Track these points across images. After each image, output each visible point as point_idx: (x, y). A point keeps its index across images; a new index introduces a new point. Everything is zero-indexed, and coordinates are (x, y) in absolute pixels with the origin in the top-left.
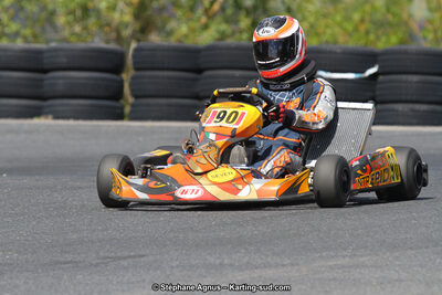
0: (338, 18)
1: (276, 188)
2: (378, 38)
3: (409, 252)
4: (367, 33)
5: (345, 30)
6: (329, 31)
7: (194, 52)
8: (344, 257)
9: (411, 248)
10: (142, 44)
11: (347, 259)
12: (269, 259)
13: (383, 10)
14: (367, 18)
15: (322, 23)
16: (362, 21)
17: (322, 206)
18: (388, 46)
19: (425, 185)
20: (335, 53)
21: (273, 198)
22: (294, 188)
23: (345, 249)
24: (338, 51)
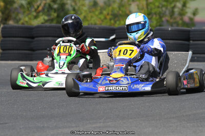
0: (97, 13)
2: (115, 22)
3: (130, 120)
4: (111, 20)
5: (100, 18)
6: (93, 19)
7: (30, 29)
8: (100, 123)
9: (131, 119)
10: (6, 25)
11: (102, 124)
12: (66, 124)
13: (118, 9)
14: (110, 13)
15: (90, 15)
16: (108, 14)
18: (120, 26)
20: (96, 29)
23: (100, 119)
24: (97, 28)
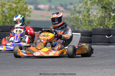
1: (58, 53)
17: (69, 58)
19: (93, 53)
21: (58, 55)
22: (62, 53)
